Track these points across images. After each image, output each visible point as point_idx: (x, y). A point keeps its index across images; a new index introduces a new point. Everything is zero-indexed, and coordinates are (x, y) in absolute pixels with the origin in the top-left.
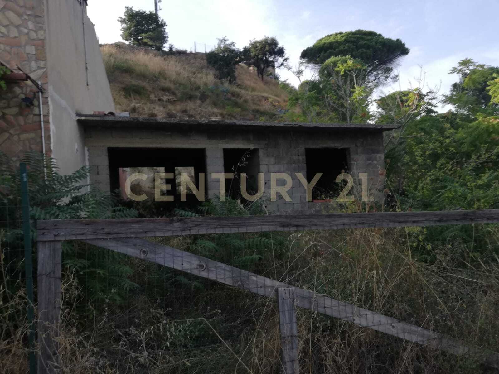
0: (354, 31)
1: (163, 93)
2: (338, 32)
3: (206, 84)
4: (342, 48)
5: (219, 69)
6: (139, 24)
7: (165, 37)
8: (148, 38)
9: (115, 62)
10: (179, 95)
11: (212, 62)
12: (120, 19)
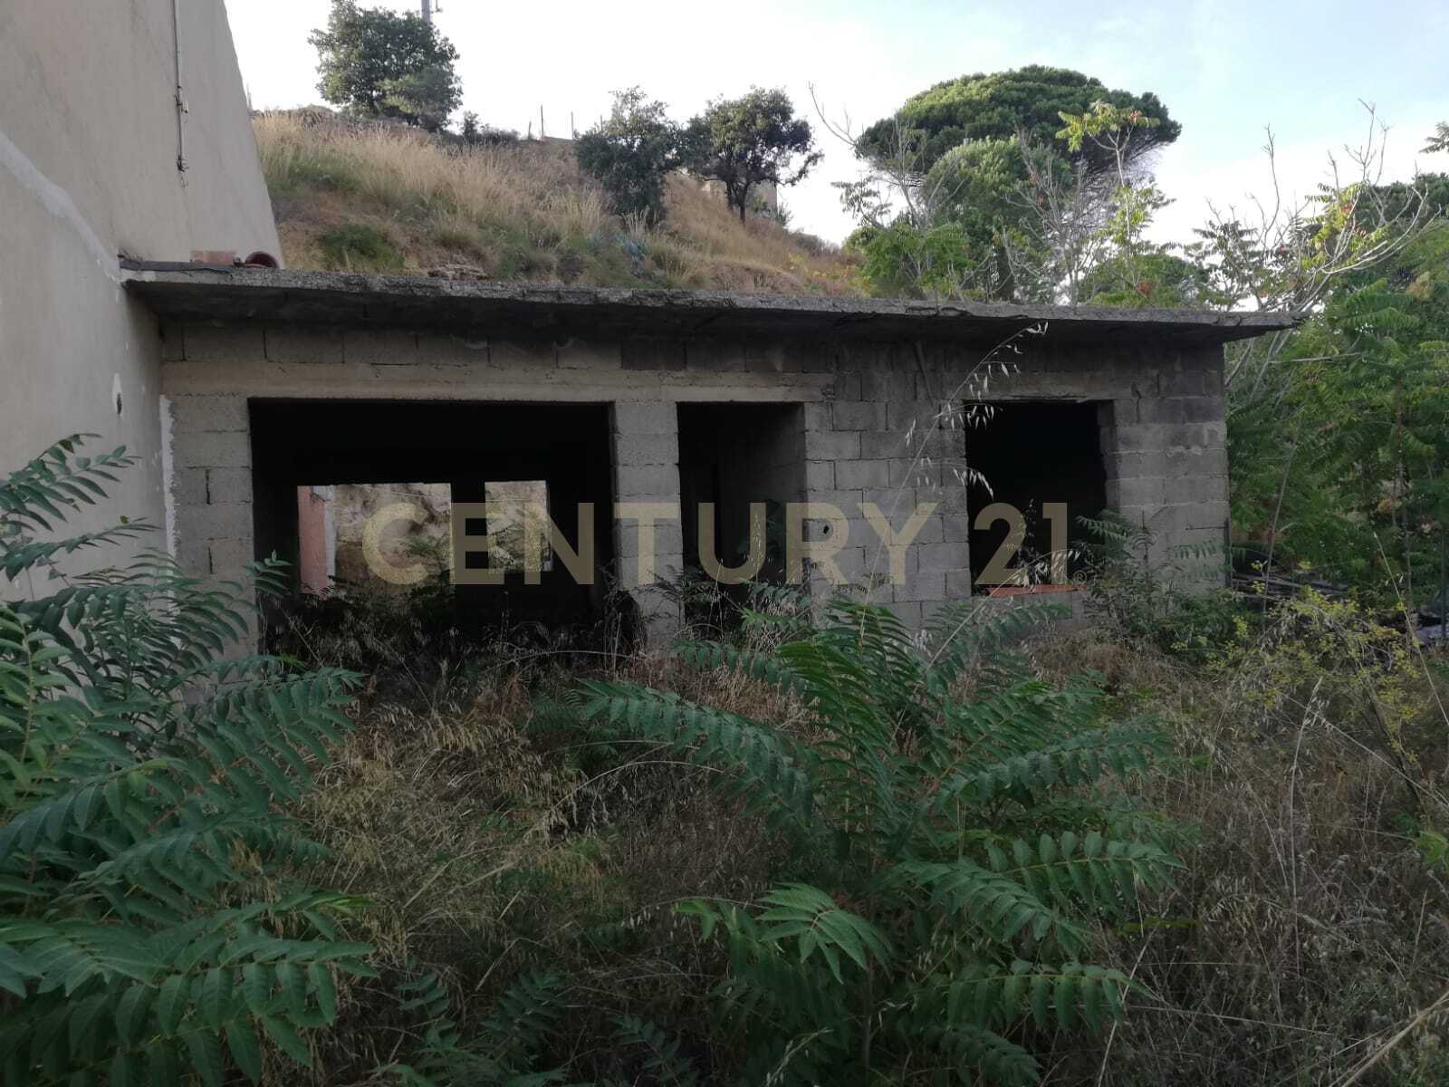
0: (1017, 70)
1: (445, 252)
2: (971, 73)
3: (576, 229)
4: (982, 119)
5: (614, 186)
6: (373, 52)
7: (452, 92)
8: (400, 94)
9: (296, 158)
10: (495, 259)
11: (595, 164)
12: (316, 37)
